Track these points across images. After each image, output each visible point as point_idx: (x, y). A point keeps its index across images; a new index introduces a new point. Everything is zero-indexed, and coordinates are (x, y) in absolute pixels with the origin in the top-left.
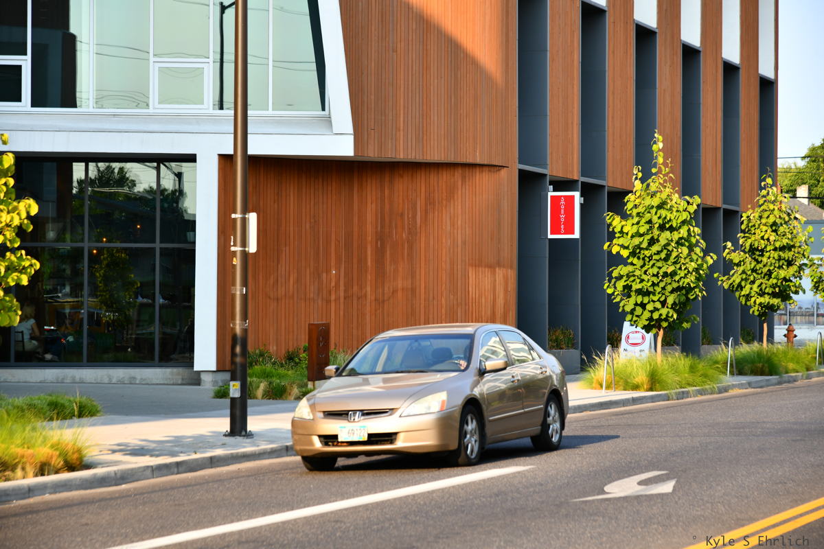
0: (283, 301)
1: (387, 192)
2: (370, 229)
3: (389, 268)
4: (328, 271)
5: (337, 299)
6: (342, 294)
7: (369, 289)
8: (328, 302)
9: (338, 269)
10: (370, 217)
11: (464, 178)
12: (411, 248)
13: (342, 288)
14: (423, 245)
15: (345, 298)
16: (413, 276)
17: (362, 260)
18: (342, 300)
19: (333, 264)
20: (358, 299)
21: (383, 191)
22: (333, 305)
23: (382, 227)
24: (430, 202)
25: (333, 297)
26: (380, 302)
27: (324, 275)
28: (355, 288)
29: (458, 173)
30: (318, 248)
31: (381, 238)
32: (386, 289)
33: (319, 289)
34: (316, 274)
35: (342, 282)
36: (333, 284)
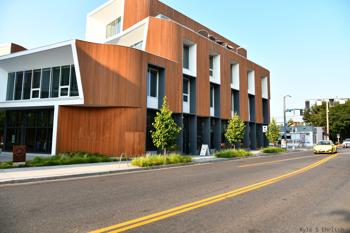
0: (80, 140)
1: (106, 114)
2: (102, 123)
3: (106, 132)
4: (92, 133)
5: (94, 139)
6: (95, 138)
7: (101, 137)
8: (92, 140)
9: (94, 132)
10: (102, 120)
11: (124, 110)
12: (110, 127)
13: (95, 137)
14: (113, 125)
15: (96, 139)
16: (110, 133)
17: (100, 131)
19: (93, 131)
20: (99, 139)
21: (105, 113)
23: (104, 122)
24: (115, 116)
25: (93, 139)
26: (103, 140)
27: (91, 134)
28: (98, 137)
29: (123, 109)
30: (90, 127)
31: (104, 125)
32: (105, 137)
33: (90, 137)
34: (89, 133)
35: (95, 135)
36: (93, 136)
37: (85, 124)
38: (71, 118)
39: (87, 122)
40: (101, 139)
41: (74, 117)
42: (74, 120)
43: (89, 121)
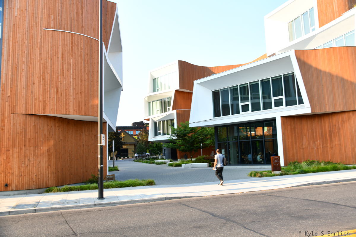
0: (305, 149)
1: (331, 120)
2: (327, 130)
3: (333, 139)
4: (317, 141)
5: (320, 148)
6: (321, 146)
7: (328, 145)
9: (320, 140)
10: (327, 127)
12: (339, 134)
13: (321, 145)
15: (323, 147)
17: (326, 138)
18: (322, 148)
19: (318, 139)
20: (326, 147)
22: (319, 149)
23: (331, 129)
24: (343, 121)
25: (319, 147)
26: (332, 148)
27: (316, 142)
28: (325, 145)
29: (351, 113)
31: (330, 132)
32: (333, 144)
33: (315, 146)
34: (314, 142)
35: (321, 143)
36: (319, 144)
37: (308, 133)
38: (293, 128)
39: (310, 131)
40: (329, 147)
41: (296, 126)
42: (296, 129)
43: (312, 129)
